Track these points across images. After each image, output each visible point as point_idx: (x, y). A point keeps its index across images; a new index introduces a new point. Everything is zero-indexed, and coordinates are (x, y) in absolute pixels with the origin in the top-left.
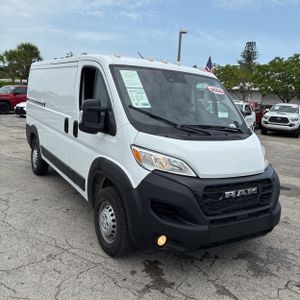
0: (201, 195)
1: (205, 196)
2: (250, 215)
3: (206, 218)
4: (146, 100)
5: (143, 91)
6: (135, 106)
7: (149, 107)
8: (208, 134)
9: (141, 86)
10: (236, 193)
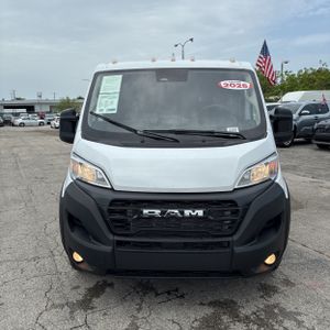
0: (105, 208)
1: (111, 212)
2: (186, 245)
3: (111, 237)
4: (115, 106)
5: (117, 95)
6: (97, 112)
7: (115, 112)
8: (176, 141)
9: (118, 91)
10: (162, 213)
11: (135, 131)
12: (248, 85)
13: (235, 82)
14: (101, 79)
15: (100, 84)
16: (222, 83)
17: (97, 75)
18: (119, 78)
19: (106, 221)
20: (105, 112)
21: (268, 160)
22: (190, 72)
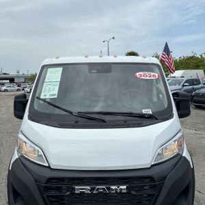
4: (56, 92)
5: (58, 83)
6: (42, 97)
7: (56, 97)
8: (104, 121)
9: (59, 80)
10: (92, 189)
11: (71, 113)
12: (157, 75)
13: (147, 73)
14: (47, 71)
15: (46, 74)
16: (137, 74)
17: (44, 67)
18: (60, 69)
19: (43, 197)
20: (48, 97)
21: (176, 138)
22: (113, 66)
